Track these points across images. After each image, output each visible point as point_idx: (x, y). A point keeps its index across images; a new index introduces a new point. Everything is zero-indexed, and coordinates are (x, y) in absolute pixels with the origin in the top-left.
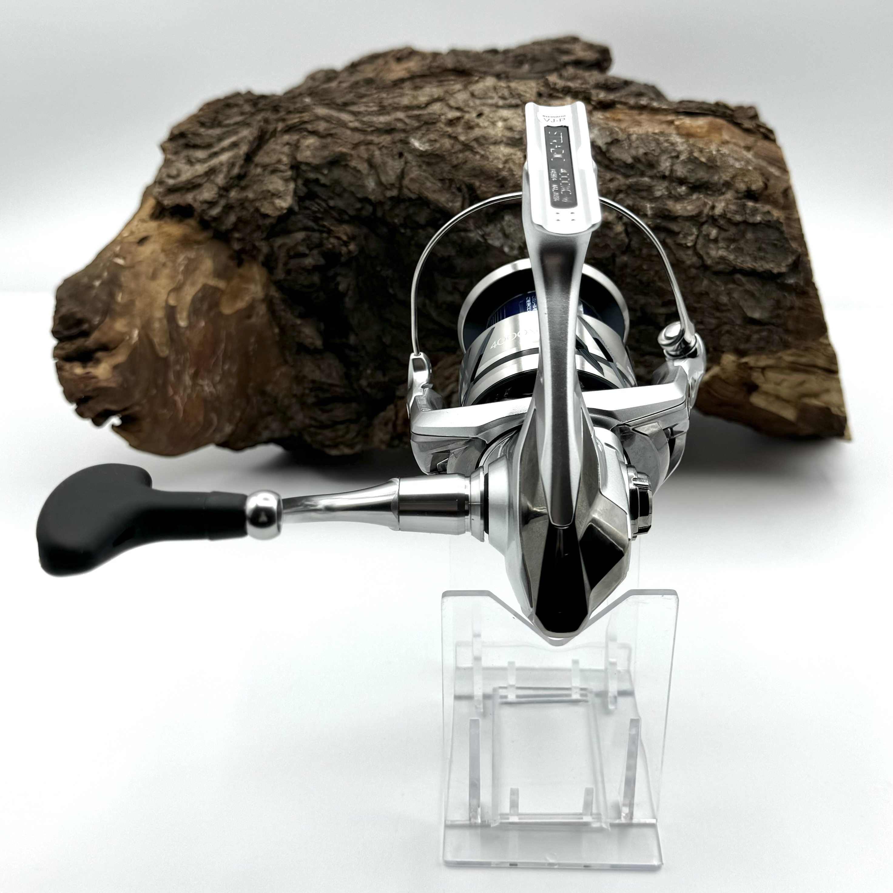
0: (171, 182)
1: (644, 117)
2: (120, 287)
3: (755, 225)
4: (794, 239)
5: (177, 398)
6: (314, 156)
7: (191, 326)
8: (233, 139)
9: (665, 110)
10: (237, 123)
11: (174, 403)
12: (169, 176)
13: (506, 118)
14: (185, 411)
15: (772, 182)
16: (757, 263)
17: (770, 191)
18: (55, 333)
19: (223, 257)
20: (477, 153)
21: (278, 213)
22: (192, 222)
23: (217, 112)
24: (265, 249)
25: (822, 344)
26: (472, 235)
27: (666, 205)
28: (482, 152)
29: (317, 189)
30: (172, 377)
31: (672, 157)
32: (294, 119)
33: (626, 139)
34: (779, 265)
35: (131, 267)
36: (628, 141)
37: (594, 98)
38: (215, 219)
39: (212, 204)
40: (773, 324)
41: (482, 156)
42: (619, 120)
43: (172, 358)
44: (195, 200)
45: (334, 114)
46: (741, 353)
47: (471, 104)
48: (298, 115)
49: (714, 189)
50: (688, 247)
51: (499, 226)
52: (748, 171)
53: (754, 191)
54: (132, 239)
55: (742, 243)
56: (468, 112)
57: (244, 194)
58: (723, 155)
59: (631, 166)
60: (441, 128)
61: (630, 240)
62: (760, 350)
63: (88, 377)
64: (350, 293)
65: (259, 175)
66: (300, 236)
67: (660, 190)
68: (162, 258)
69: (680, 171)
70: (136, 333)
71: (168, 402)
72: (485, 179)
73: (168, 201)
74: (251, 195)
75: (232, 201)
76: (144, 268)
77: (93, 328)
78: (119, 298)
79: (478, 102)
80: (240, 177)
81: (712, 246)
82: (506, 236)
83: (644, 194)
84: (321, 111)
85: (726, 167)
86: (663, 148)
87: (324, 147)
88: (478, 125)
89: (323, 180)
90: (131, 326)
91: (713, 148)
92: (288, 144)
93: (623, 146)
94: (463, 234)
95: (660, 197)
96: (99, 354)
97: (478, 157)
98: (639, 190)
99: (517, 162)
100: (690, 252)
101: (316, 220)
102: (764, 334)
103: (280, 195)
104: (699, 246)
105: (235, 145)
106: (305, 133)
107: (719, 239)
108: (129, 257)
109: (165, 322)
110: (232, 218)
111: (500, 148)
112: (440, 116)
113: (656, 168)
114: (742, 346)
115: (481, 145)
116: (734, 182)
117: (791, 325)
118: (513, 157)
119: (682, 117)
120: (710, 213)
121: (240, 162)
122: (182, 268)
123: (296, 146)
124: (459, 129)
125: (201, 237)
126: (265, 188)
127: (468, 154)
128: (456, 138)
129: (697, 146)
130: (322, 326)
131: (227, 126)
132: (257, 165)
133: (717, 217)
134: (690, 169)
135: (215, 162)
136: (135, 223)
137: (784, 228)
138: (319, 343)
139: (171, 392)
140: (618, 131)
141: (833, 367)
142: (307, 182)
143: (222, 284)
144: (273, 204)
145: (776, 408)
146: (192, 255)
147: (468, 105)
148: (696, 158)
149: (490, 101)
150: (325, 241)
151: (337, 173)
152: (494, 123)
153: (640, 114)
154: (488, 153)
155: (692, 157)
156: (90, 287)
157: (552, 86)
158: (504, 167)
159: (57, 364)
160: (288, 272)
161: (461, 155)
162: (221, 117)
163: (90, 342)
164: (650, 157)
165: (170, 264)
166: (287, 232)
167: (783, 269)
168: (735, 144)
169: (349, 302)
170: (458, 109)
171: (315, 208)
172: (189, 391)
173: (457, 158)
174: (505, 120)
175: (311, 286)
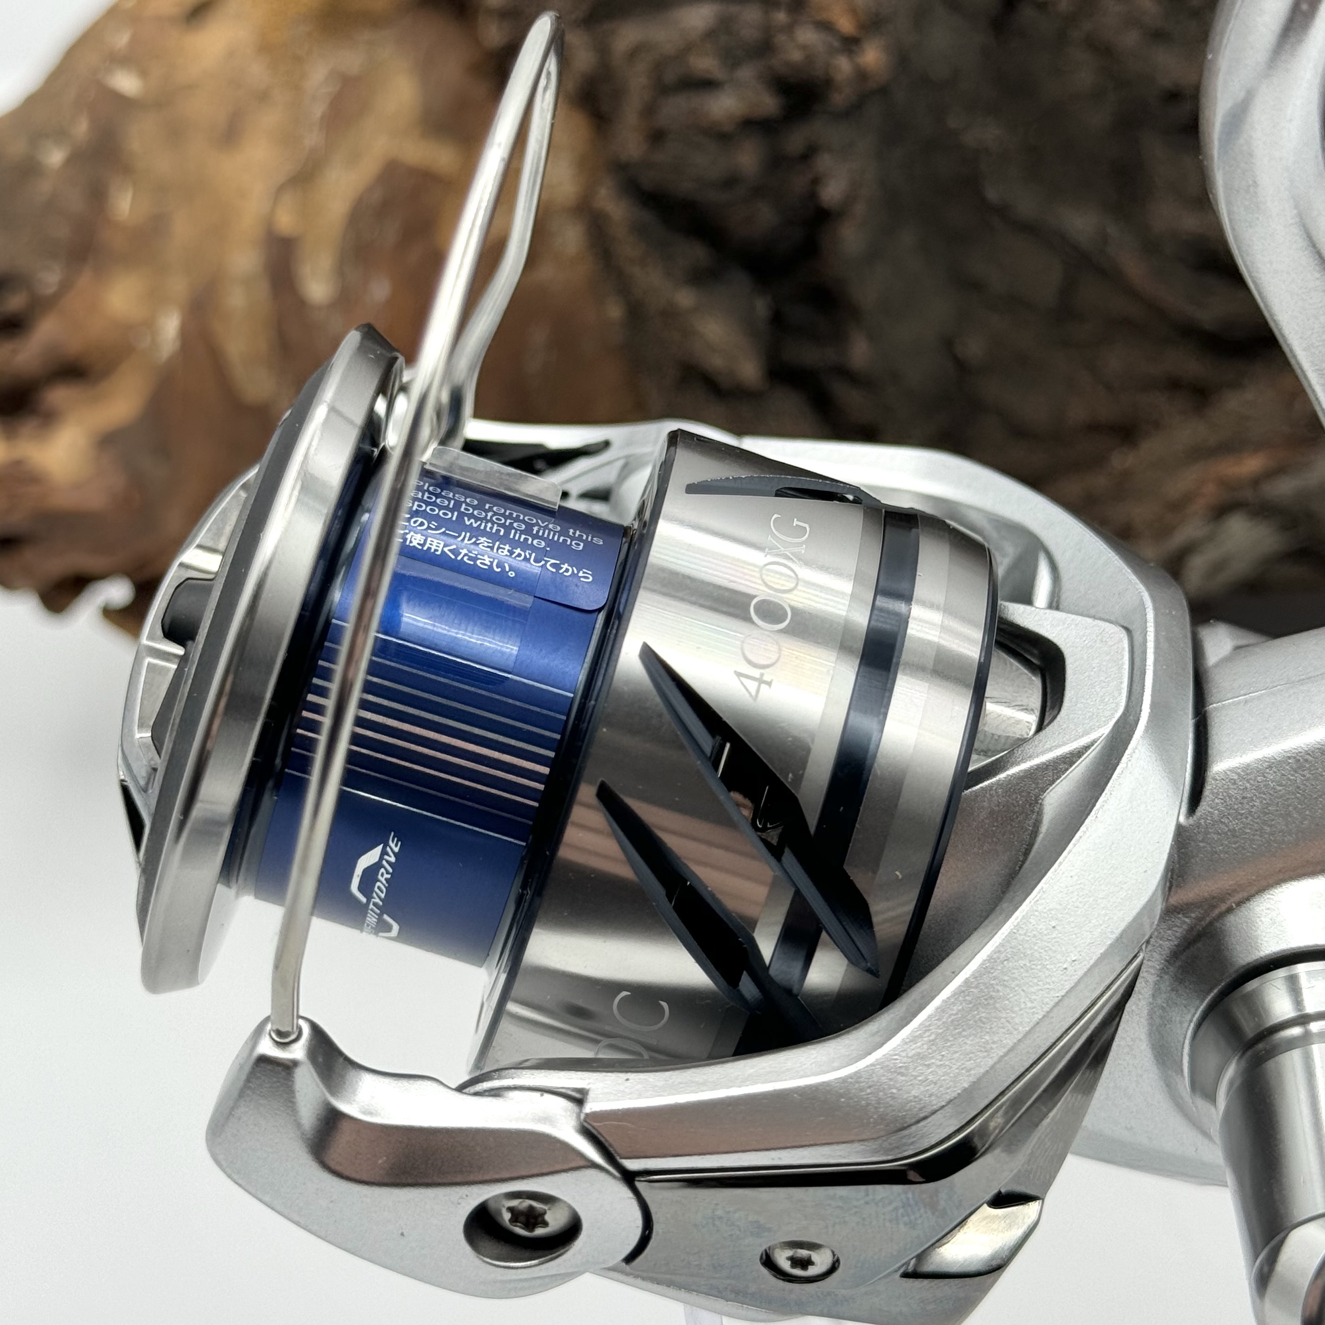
2: (125, 167)
7: (345, 296)
35: (161, 104)
63: (17, 476)
64: (860, 209)
68: (259, 74)
70: (171, 326)
76: (200, 111)
77: (39, 306)
78: (125, 204)
90: (158, 299)
96: (58, 394)
108: (157, 70)
109: (263, 290)
122: (318, 110)
146: (352, 62)
150: (780, 39)
156: (33, 171)
160: (657, 137)
163: (32, 353)
165: (281, 96)
169: (852, 239)
175: (731, 181)
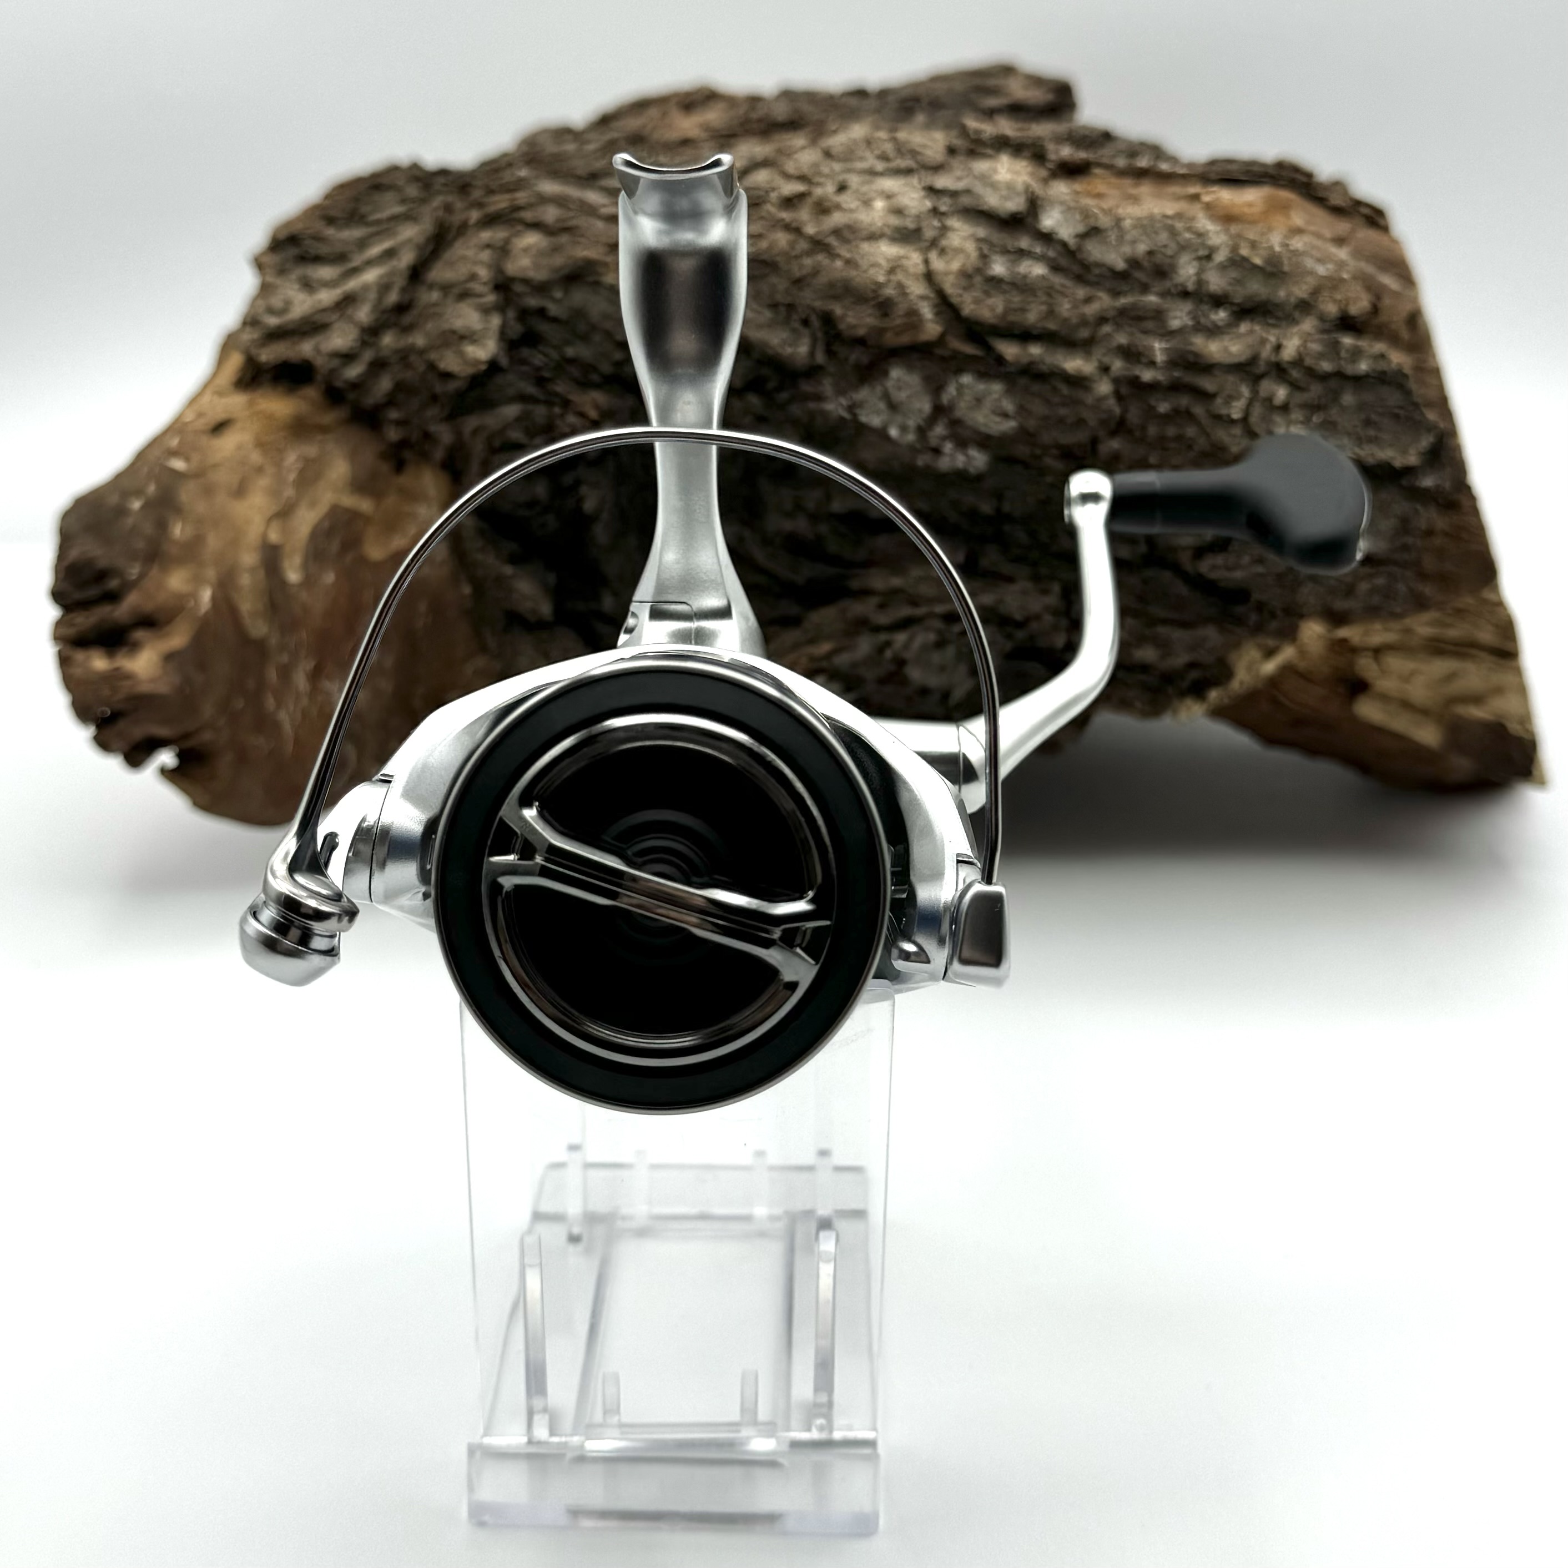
0: (273, 321)
1: (1145, 189)
2: (178, 510)
3: (1358, 380)
4: (1430, 405)
5: (284, 717)
6: (536, 266)
7: (309, 581)
8: (387, 245)
9: (1184, 177)
10: (394, 218)
11: (277, 726)
12: (271, 311)
13: (890, 194)
14: (297, 741)
15: (1387, 301)
16: (1362, 449)
17: (1383, 318)
18: (58, 595)
19: (370, 453)
20: (838, 256)
21: (470, 371)
22: (312, 392)
23: (357, 200)
24: (445, 435)
25: (1486, 602)
26: (829, 406)
27: (1191, 344)
28: (848, 255)
29: (544, 328)
30: (272, 675)
31: (1199, 259)
32: (500, 202)
33: (1113, 228)
34: (1404, 452)
35: (198, 474)
36: (1116, 230)
37: (1052, 156)
38: (355, 385)
39: (348, 357)
40: (1396, 563)
41: (848, 262)
42: (1099, 196)
43: (274, 641)
44: (317, 350)
45: (573, 192)
46: (1336, 618)
47: (826, 170)
48: (507, 196)
49: (1280, 314)
50: (1233, 422)
51: (879, 389)
52: (1342, 280)
53: (1353, 318)
54: (201, 424)
55: (1334, 413)
56: (818, 184)
57: (410, 340)
58: (1295, 253)
59: (1123, 276)
60: (768, 212)
61: (1125, 411)
62: (1373, 612)
63: (116, 676)
64: (605, 516)
65: (435, 305)
66: (511, 411)
67: (1179, 317)
68: (256, 457)
69: (1216, 282)
70: (206, 595)
71: (265, 724)
72: (854, 303)
73: (267, 355)
74: (419, 340)
75: (385, 353)
76: (224, 477)
77: (128, 586)
78: (178, 530)
79: (837, 167)
80: (402, 308)
81: (1278, 419)
82: (893, 407)
83: (1150, 325)
84: (549, 187)
85: (1302, 273)
86: (1182, 243)
87: (555, 249)
88: (838, 207)
89: (554, 309)
90: (198, 580)
91: (1276, 240)
92: (488, 246)
93: (1108, 240)
94: (812, 405)
95: (1181, 331)
96: (139, 634)
97: (839, 264)
98: (1140, 319)
99: (912, 270)
100: (1237, 431)
101: (541, 382)
102: (1380, 581)
103: (475, 337)
104: (1254, 419)
105: (390, 254)
106: (520, 228)
107: (1291, 406)
108: (196, 458)
109: (261, 574)
110: (385, 384)
111: (879, 247)
112: (767, 192)
113: (1171, 279)
114: (1340, 605)
115: (846, 241)
116: (1316, 301)
117: (1429, 563)
118: (905, 262)
119: (1215, 188)
120: (1273, 359)
121: (400, 282)
122: (292, 477)
123: (503, 250)
124: (804, 215)
125: (329, 418)
126: (446, 326)
127: (821, 258)
128: (797, 230)
129: (1247, 239)
130: (552, 578)
131: (378, 222)
132: (431, 287)
133: (1285, 366)
134: (1234, 279)
135: (353, 284)
136: (207, 398)
137: (1412, 385)
138: (546, 609)
139: (270, 702)
140: (1096, 213)
141: (1508, 646)
142: (524, 314)
143: (365, 505)
144: (461, 354)
145: (1401, 724)
146: (311, 450)
147: (820, 174)
148: (1245, 259)
149: (860, 165)
150: (558, 422)
151: (579, 297)
152: (867, 203)
153: (1136, 185)
154: (857, 257)
155: (1238, 258)
156: (121, 511)
157: (973, 136)
158: (889, 281)
159: (60, 653)
161: (808, 262)
162: (364, 209)
163: (122, 611)
164: (1159, 259)
165: (270, 470)
166: (487, 404)
167: (1412, 459)
168: (1318, 236)
169: (601, 534)
170: (802, 178)
171: (538, 359)
172: (305, 702)
173: (801, 267)
174: (889, 196)
175: (532, 504)
